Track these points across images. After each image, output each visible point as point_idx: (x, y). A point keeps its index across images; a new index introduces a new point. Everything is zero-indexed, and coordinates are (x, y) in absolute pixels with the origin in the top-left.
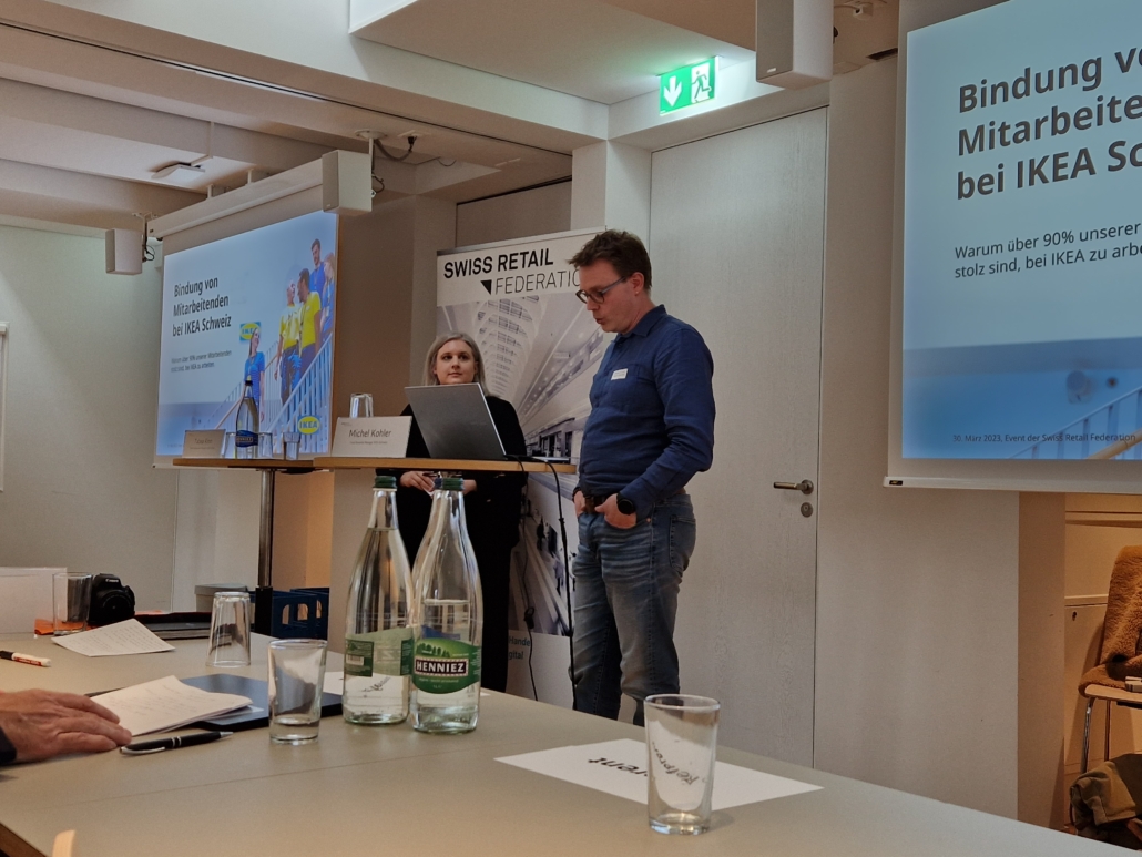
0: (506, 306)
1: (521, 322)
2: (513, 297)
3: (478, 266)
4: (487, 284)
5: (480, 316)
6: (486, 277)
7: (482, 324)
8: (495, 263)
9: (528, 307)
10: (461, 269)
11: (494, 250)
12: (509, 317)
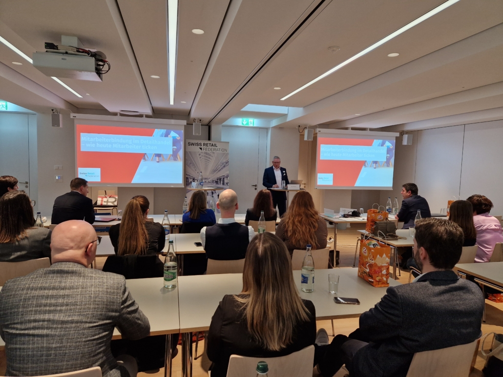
0: (206, 153)
1: (211, 157)
2: (208, 152)
3: (198, 145)
4: (201, 149)
5: (200, 155)
6: (201, 147)
7: (200, 156)
8: (202, 145)
9: (212, 154)
10: (193, 144)
11: (202, 142)
12: (207, 156)
